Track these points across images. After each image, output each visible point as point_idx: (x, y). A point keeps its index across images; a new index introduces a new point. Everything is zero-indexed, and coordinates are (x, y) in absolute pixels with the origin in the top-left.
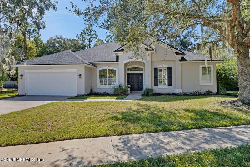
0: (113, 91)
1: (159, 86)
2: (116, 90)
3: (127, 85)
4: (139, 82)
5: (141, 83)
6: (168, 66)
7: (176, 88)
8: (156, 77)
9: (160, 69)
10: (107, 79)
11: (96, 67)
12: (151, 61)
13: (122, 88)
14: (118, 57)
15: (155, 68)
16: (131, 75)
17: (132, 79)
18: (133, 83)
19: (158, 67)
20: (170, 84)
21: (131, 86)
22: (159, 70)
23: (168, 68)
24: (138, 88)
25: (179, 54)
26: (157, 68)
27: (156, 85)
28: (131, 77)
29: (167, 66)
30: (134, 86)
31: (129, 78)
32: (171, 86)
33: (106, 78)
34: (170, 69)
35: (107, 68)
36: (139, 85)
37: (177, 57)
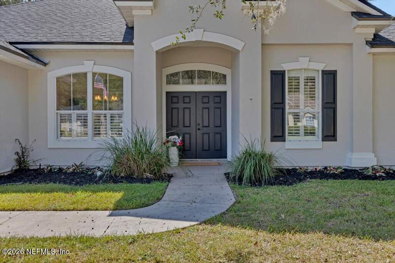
0: (111, 163)
1: (291, 142)
2: (121, 155)
3: (168, 135)
4: (211, 126)
5: (218, 130)
6: (324, 65)
7: (352, 151)
8: (278, 107)
9: (293, 75)
10: (90, 111)
11: (45, 64)
12: (263, 45)
13: (148, 151)
14: (130, 30)
15: (274, 73)
16: (181, 99)
17: (187, 111)
18: (187, 130)
19: (285, 67)
20: (330, 134)
21: (183, 141)
22: (290, 79)
23: (324, 73)
24: (206, 147)
25: (368, 16)
26: (282, 73)
27: (278, 135)
28: (181, 105)
29: (321, 67)
30: (193, 141)
31: (175, 111)
32: (336, 141)
33: (84, 108)
34: (330, 77)
35: (88, 67)
36: (209, 134)
37: (358, 30)
